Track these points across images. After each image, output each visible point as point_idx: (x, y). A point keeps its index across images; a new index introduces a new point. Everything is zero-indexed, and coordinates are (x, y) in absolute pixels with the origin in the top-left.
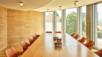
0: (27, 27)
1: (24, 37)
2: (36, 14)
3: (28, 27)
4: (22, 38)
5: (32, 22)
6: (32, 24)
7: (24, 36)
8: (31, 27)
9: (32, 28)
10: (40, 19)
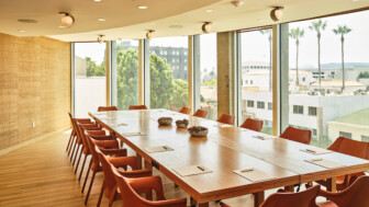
0: (22, 95)
1: (17, 130)
2: (50, 49)
3: (27, 94)
4: (10, 133)
5: (38, 74)
6: (38, 84)
7: (16, 127)
8: (34, 95)
9: (38, 99)
10: (61, 64)
